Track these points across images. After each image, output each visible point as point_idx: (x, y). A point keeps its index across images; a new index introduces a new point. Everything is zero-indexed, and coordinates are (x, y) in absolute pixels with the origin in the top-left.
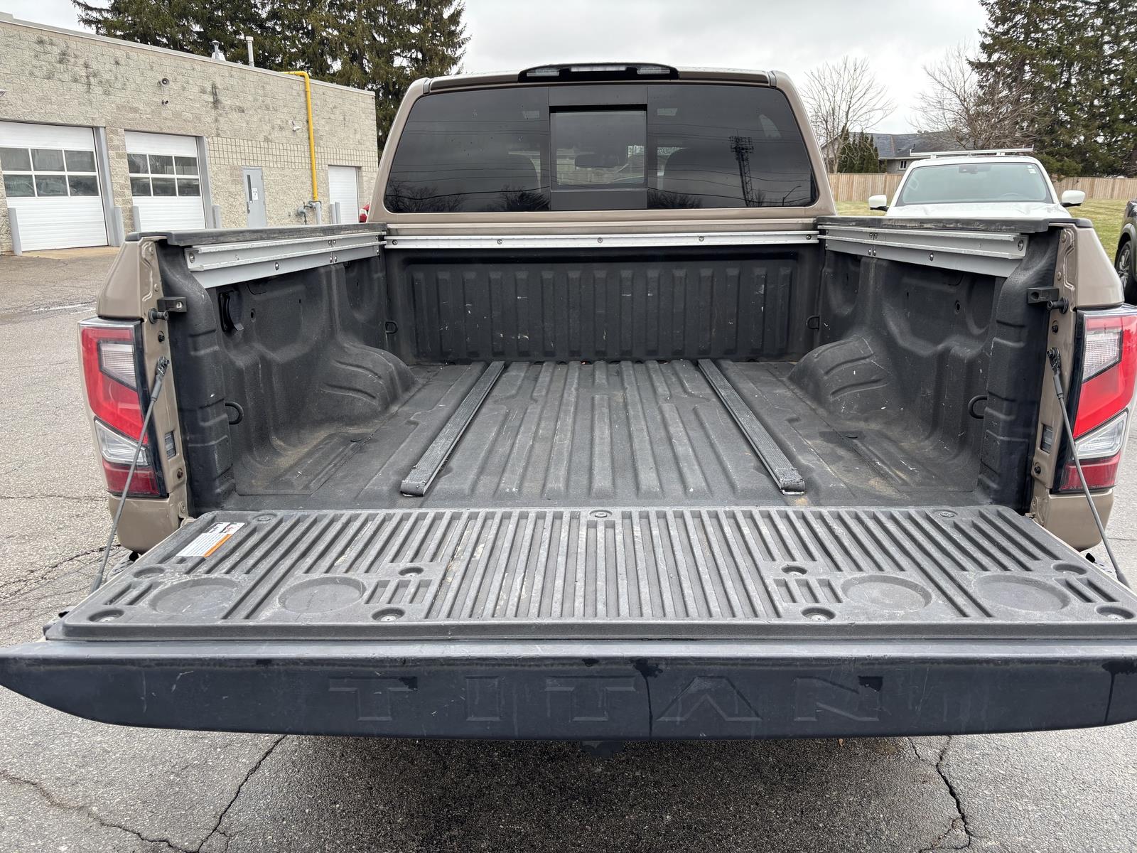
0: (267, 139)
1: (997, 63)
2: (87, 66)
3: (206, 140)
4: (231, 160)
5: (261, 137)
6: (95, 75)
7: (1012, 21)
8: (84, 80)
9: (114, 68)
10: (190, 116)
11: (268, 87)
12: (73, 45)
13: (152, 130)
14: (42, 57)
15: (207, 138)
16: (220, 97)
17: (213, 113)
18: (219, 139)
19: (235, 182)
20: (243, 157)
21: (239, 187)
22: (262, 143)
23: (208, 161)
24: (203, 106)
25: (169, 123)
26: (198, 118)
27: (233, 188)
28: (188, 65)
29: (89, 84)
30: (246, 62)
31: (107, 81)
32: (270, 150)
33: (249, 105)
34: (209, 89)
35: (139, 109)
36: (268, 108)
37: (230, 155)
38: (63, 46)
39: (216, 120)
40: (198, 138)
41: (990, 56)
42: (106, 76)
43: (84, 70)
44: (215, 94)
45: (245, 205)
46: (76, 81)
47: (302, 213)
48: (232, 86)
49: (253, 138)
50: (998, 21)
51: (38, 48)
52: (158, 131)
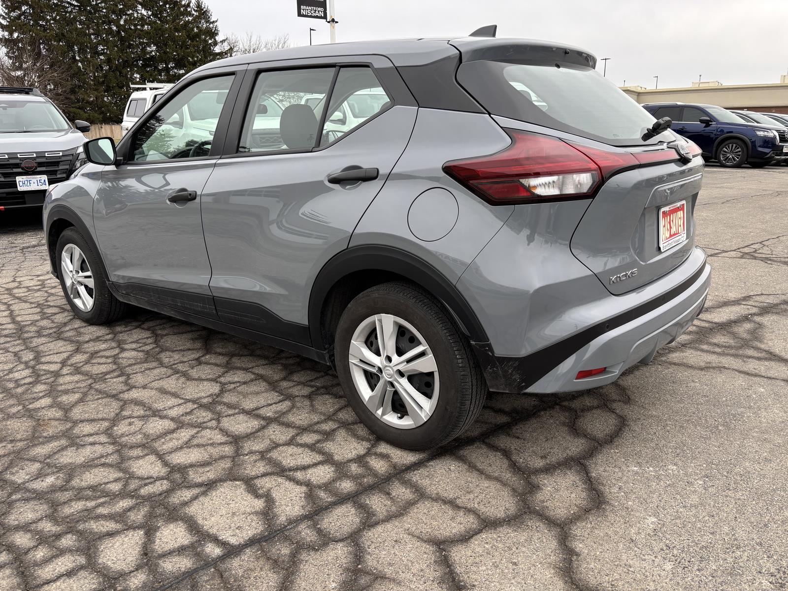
1: (18, 40)
7: (20, 9)
41: (11, 34)
50: (11, 8)
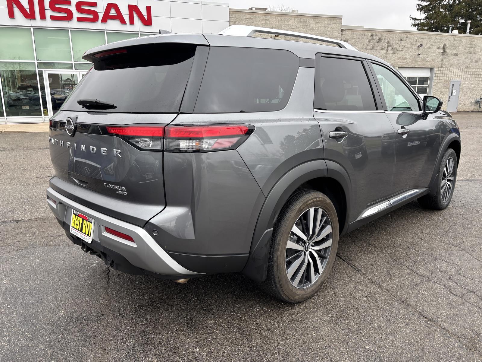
0: (467, 67)
2: (388, 43)
4: (445, 78)
5: (464, 66)
6: (391, 46)
8: (386, 48)
9: (399, 42)
10: (430, 59)
11: (473, 43)
12: (384, 35)
13: (411, 67)
14: (372, 41)
15: (436, 68)
16: (446, 50)
17: (441, 57)
18: (442, 68)
19: (445, 87)
20: (452, 76)
21: (447, 89)
22: (464, 69)
23: (434, 78)
24: (437, 54)
25: (419, 63)
26: (433, 60)
27: (443, 90)
28: (434, 37)
30: (465, 32)
32: (467, 73)
33: (461, 52)
34: (442, 47)
35: (406, 58)
36: (471, 53)
37: (445, 75)
38: (380, 36)
39: (442, 60)
40: (432, 69)
42: (395, 46)
43: (387, 45)
44: (444, 48)
45: (448, 98)
46: (382, 49)
47: (478, 101)
48: (454, 44)
49: (460, 67)
51: (371, 38)
52: (413, 66)
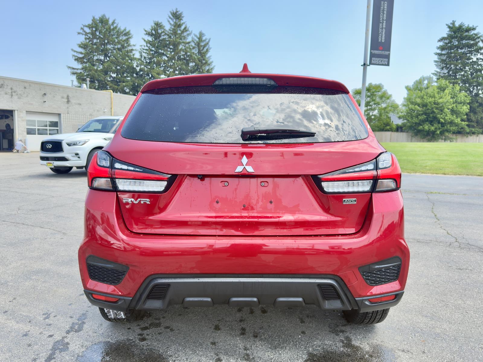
0: (91, 115)
3: (62, 115)
4: (73, 122)
5: (88, 114)
6: (15, 92)
8: (10, 94)
9: (23, 90)
10: (56, 106)
12: (7, 82)
13: (38, 112)
16: (70, 100)
17: (67, 105)
18: (68, 115)
20: (79, 121)
22: (89, 116)
23: (62, 123)
24: (62, 103)
25: (46, 109)
26: (59, 107)
28: (57, 88)
29: (12, 95)
31: (20, 94)
33: (83, 102)
34: (66, 97)
35: (33, 104)
36: (92, 103)
37: (73, 120)
39: (68, 108)
40: (59, 115)
42: (20, 92)
43: (11, 90)
44: (68, 98)
46: (6, 94)
48: (76, 96)
49: (84, 114)
52: (41, 112)
